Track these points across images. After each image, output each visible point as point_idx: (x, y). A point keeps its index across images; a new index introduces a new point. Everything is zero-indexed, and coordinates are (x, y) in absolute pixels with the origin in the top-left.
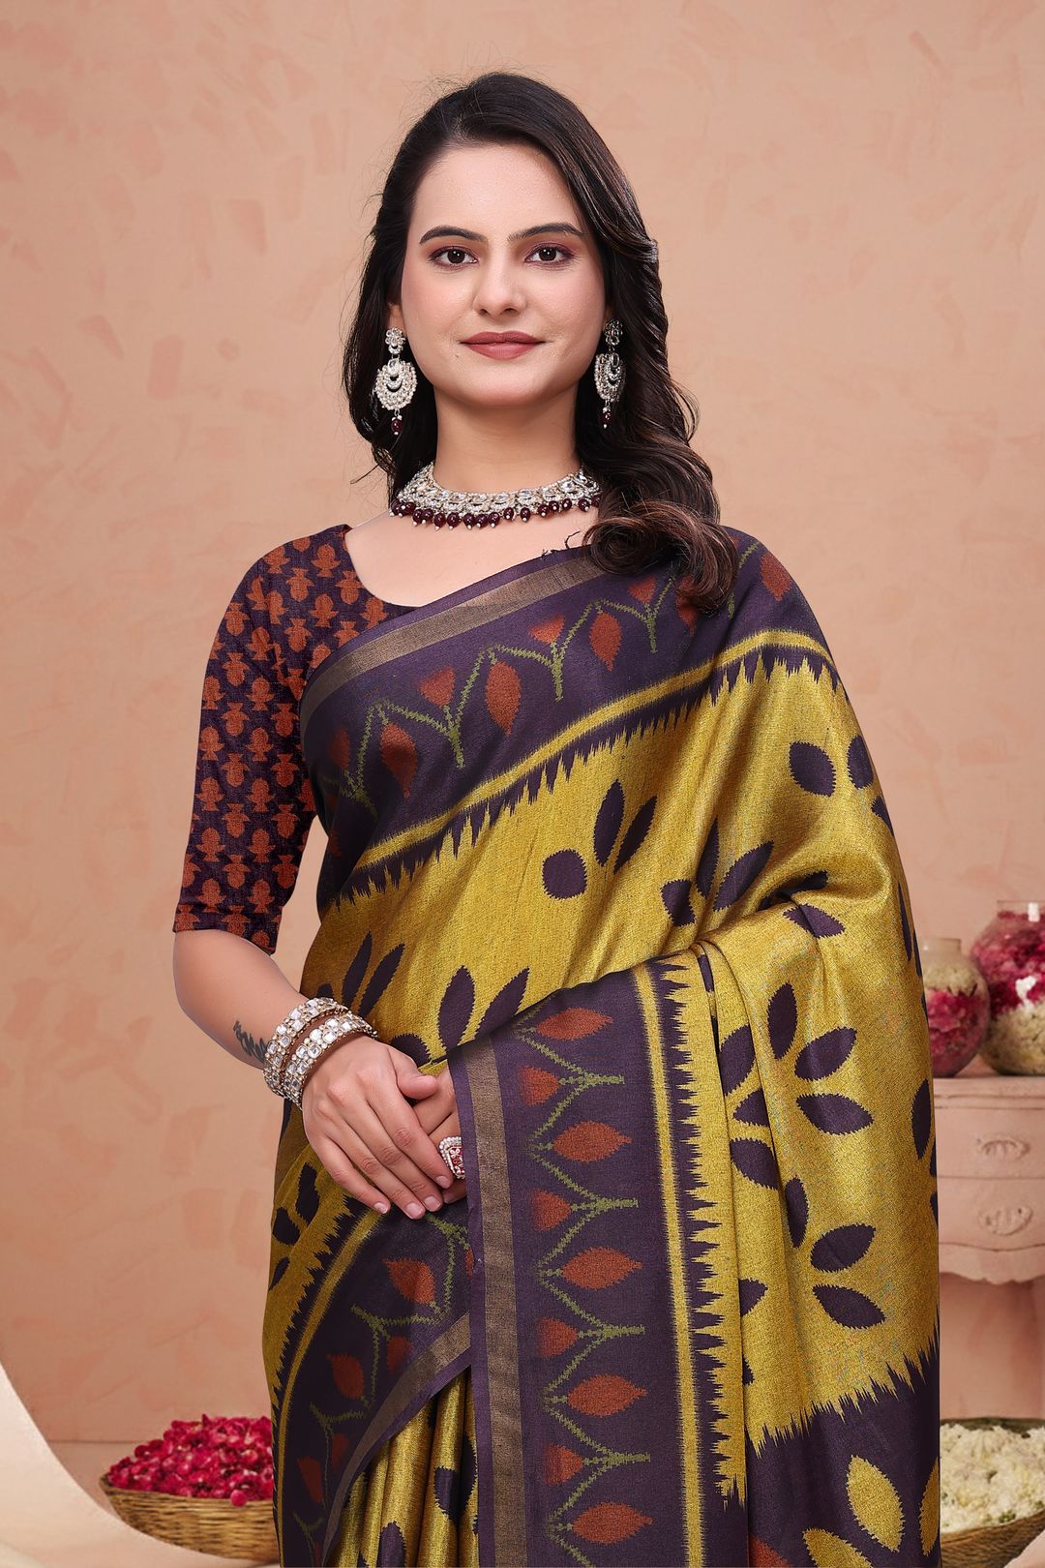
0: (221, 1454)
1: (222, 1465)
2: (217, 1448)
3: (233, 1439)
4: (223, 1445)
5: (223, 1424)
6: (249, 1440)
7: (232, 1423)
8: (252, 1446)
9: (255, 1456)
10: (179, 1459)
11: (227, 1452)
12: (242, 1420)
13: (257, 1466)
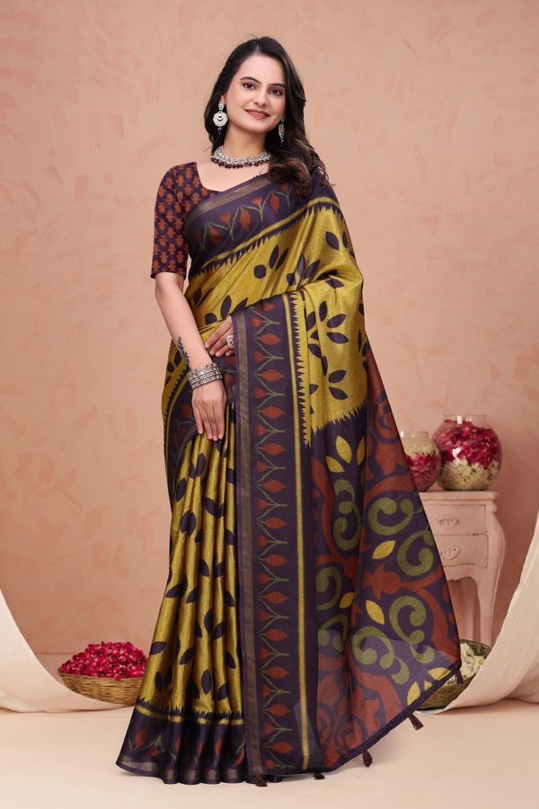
0: (110, 658)
1: (110, 663)
2: (108, 656)
3: (115, 652)
4: (110, 654)
5: (110, 646)
6: (122, 652)
7: (114, 645)
8: (123, 655)
9: (125, 659)
10: (92, 660)
11: (112, 657)
12: (119, 644)
13: (126, 663)
